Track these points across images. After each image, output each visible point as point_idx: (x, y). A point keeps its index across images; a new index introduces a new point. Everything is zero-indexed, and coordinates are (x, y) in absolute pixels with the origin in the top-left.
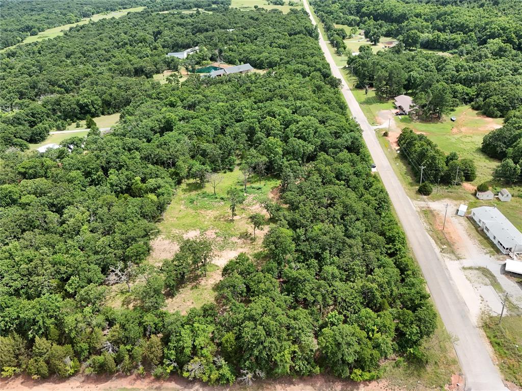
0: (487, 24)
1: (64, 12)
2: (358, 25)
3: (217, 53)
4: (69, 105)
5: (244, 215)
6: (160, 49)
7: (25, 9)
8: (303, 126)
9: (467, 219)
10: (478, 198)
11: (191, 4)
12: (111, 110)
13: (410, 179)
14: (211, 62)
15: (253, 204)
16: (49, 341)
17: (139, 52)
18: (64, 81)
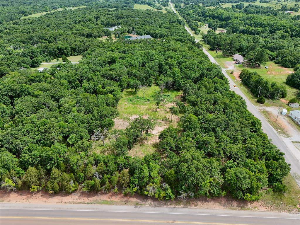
0: (274, 23)
1: (43, 5)
2: (204, 21)
3: (131, 29)
4: (53, 48)
5: (162, 109)
6: (100, 25)
7: (21, 2)
8: (190, 64)
9: (287, 117)
10: (290, 107)
11: (112, 6)
12: (76, 53)
13: (251, 95)
14: (128, 34)
15: (167, 104)
16: (60, 171)
17: (88, 26)
18: (48, 37)
